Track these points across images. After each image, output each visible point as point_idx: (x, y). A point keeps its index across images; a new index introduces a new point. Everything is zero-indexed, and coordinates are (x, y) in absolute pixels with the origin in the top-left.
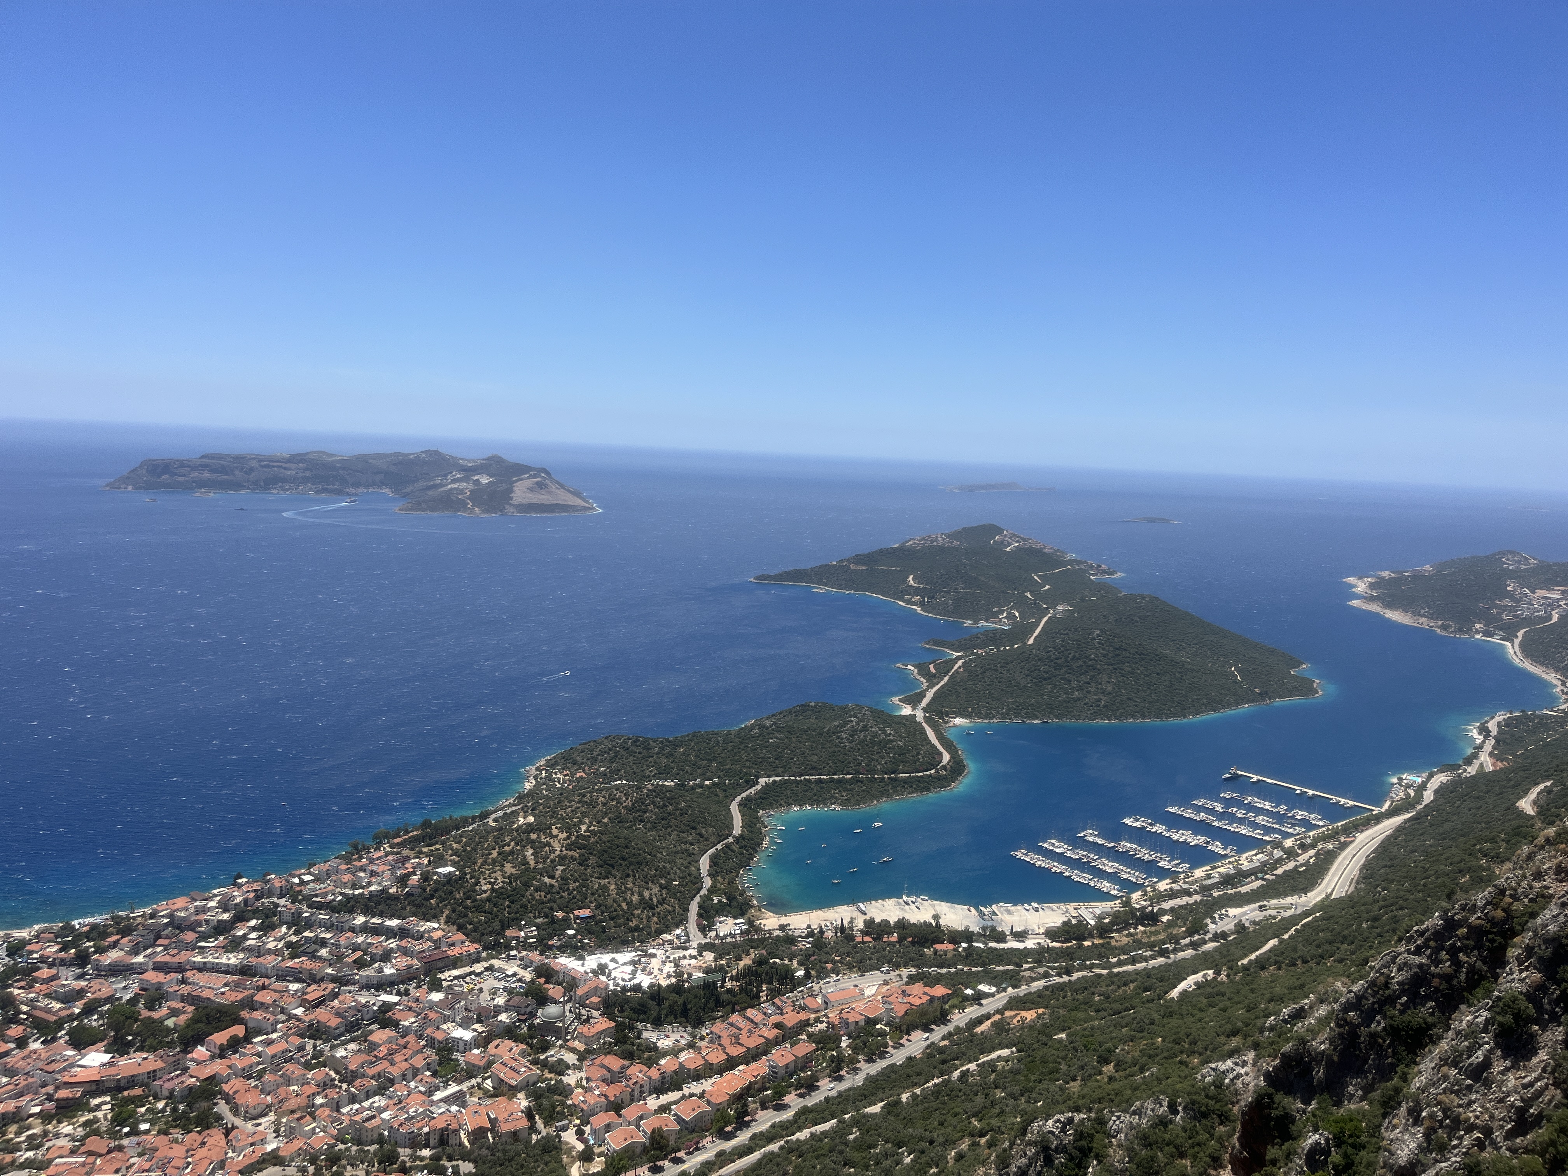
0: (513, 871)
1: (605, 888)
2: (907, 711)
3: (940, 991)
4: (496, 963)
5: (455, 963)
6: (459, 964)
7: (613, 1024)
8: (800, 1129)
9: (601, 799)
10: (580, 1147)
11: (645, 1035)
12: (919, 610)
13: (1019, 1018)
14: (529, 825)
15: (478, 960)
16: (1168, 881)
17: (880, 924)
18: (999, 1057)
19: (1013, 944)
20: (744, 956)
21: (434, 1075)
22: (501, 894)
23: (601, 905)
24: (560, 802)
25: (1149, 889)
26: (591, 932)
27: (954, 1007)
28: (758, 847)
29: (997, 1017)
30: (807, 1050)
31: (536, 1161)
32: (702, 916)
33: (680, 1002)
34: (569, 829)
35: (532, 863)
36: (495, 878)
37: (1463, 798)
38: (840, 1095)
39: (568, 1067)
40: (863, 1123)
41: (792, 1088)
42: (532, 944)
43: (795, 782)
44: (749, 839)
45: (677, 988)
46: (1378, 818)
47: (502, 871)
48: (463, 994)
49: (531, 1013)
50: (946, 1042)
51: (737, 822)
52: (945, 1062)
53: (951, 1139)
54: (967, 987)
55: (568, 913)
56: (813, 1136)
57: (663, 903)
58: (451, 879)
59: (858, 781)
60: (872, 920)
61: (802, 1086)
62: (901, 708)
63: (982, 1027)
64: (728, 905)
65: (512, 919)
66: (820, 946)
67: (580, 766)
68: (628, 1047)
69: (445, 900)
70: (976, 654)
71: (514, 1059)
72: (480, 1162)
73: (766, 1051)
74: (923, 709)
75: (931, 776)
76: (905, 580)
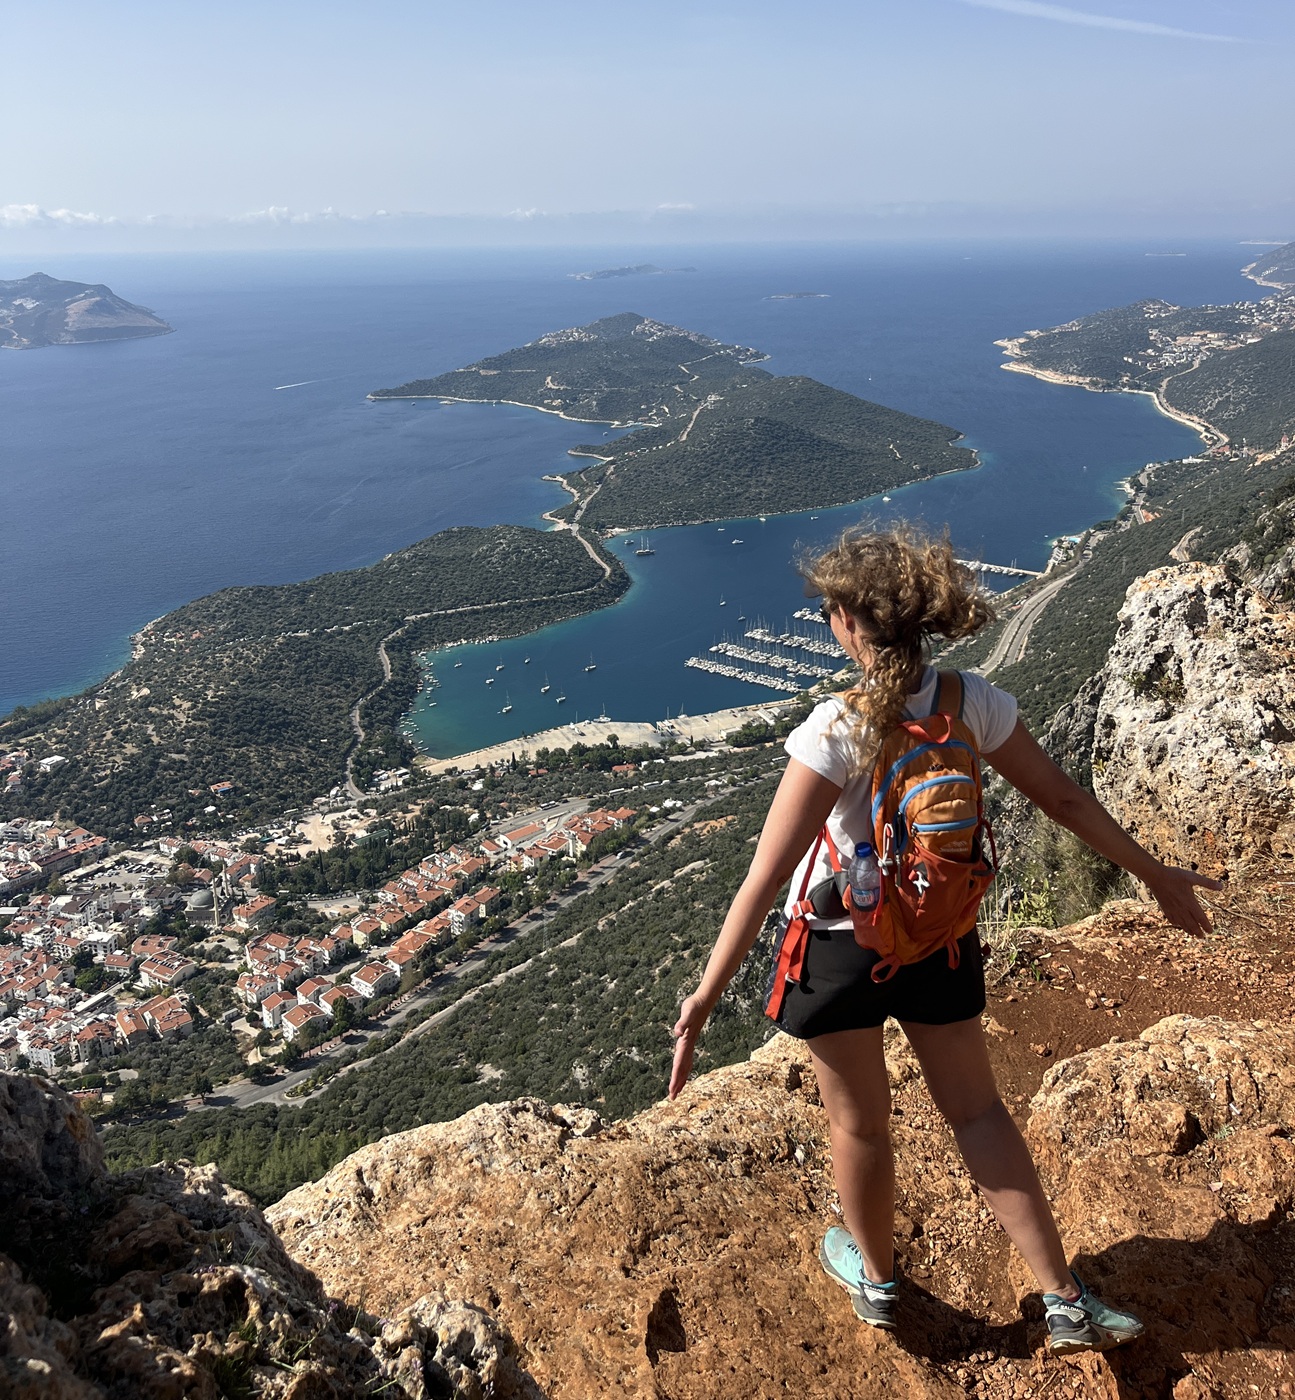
0: (135, 751)
1: (245, 757)
2: (561, 525)
3: (625, 812)
4: (128, 854)
5: (79, 860)
6: (83, 862)
7: (272, 900)
8: (494, 974)
9: (226, 660)
10: (255, 1033)
11: (311, 905)
12: (562, 415)
13: (708, 828)
14: (145, 697)
15: (105, 855)
16: (844, 671)
17: (554, 754)
18: (693, 870)
19: (701, 755)
20: (410, 807)
21: (73, 985)
22: (123, 778)
23: (242, 775)
24: (178, 668)
25: (825, 681)
26: (234, 806)
27: (641, 827)
28: (412, 691)
29: (687, 830)
30: (492, 895)
31: (207, 1055)
32: (358, 772)
33: (347, 865)
34: (193, 697)
35: (156, 740)
36: (114, 762)
37: (1119, 553)
38: (532, 934)
39: (229, 953)
40: (561, 958)
41: (481, 936)
42: (167, 828)
43: (446, 616)
44: (402, 684)
45: (340, 852)
46: (1042, 583)
47: (120, 753)
48: (94, 894)
49: (177, 902)
50: (637, 864)
51: (387, 667)
52: (638, 884)
53: (654, 958)
54: (652, 805)
55: (204, 789)
56: (509, 979)
57: (313, 764)
58: (60, 770)
59: (515, 607)
60: (546, 751)
61: (492, 932)
62: (553, 523)
63: (673, 843)
64: (386, 756)
65: (141, 805)
66: (492, 785)
67: (196, 626)
68: (294, 921)
69: (57, 793)
70: (628, 457)
71: (165, 954)
72: (143, 1067)
73: (447, 903)
74: (578, 522)
75: (593, 593)
76: (542, 383)
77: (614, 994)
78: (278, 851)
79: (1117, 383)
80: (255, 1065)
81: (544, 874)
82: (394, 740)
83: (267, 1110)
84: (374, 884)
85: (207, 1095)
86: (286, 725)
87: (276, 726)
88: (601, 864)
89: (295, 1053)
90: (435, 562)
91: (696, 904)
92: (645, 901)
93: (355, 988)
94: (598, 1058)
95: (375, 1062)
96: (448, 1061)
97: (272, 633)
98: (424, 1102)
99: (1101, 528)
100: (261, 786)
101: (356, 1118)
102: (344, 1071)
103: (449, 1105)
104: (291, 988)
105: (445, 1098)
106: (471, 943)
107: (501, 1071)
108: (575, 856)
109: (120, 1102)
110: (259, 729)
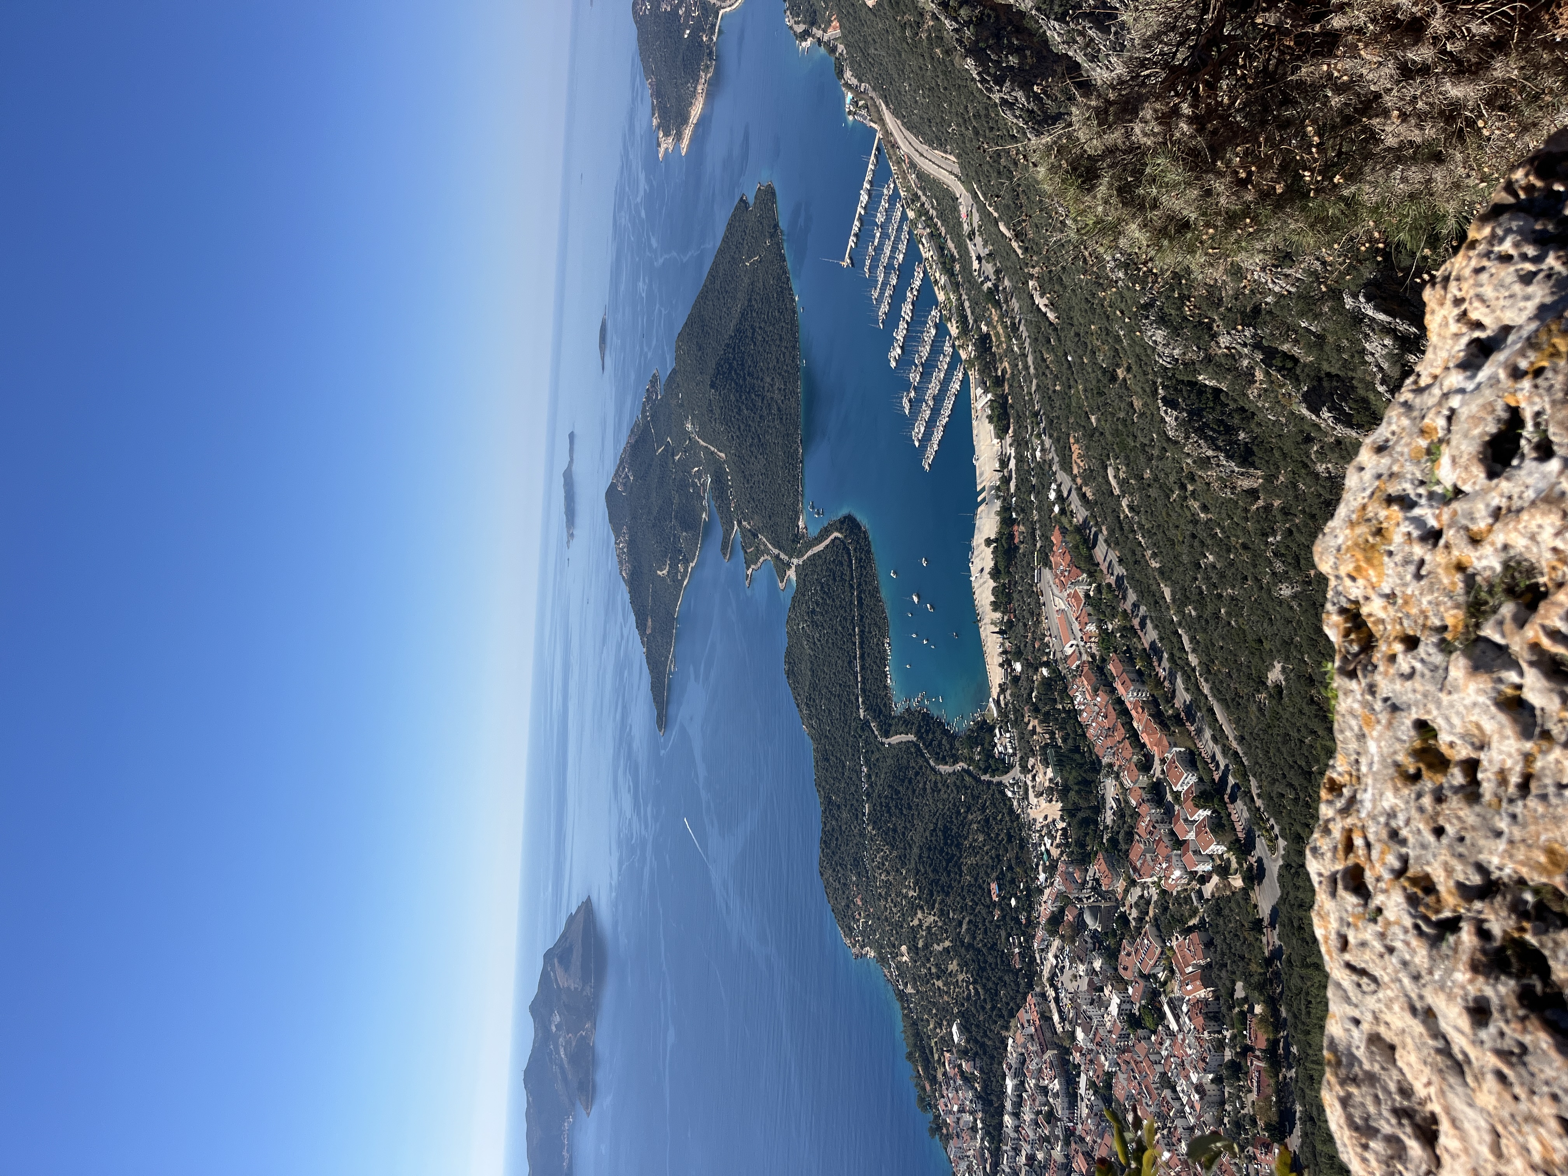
0: (955, 962)
1: (970, 868)
2: (792, 574)
3: (1056, 537)
4: (1045, 976)
5: (1046, 1018)
6: (1047, 1014)
7: (1100, 856)
8: (1189, 664)
9: (883, 877)
10: (1215, 879)
11: (1109, 822)
12: (692, 565)
13: (1079, 461)
14: (909, 950)
15: (1043, 995)
16: (949, 325)
17: (996, 597)
18: (1115, 477)
19: (1012, 464)
20: (1030, 727)
21: (1154, 1032)
22: (978, 975)
23: (986, 872)
24: (886, 919)
25: (957, 343)
26: (1012, 881)
27: (1071, 522)
28: (927, 717)
29: (1079, 481)
30: (1117, 661)
31: (1230, 921)
32: (994, 771)
33: (1076, 788)
34: (914, 908)
35: (947, 944)
36: (963, 981)
37: (865, 55)
38: (1156, 627)
39: (1142, 897)
40: (1181, 602)
41: (1153, 673)
42: (1026, 941)
43: (863, 682)
44: (920, 726)
45: (1064, 793)
46: (887, 133)
47: (956, 975)
48: (1077, 1008)
49: (1091, 938)
50: (1104, 528)
51: (903, 738)
52: (1122, 529)
53: (1190, 518)
54: (1053, 511)
55: (995, 906)
56: (1194, 651)
57: (983, 809)
58: (965, 1027)
59: (861, 620)
60: (993, 603)
61: (1151, 664)
62: (789, 580)
63: (1089, 495)
64: (982, 745)
65: (1002, 962)
66: (1018, 654)
67: (850, 903)
68: (1121, 837)
69: (985, 1032)
70: (735, 507)
71: (1137, 950)
72: (1234, 977)
73: (1120, 702)
74: (790, 558)
75: (855, 550)
76: (663, 579)
77: (1218, 556)
78: (1058, 846)
79: (708, 47)
80: (1243, 881)
81: (1104, 613)
82: (969, 737)
83: (1285, 873)
84: (1095, 766)
85: (1265, 923)
86: (946, 830)
87: (946, 838)
88: (1101, 561)
89: (1237, 845)
90: (814, 687)
91: (1146, 476)
92: (1139, 523)
93: (1186, 788)
94: (1274, 574)
95: (1254, 776)
96: (1260, 710)
97: (862, 835)
98: (1294, 734)
99: (840, 73)
100: (998, 856)
101: (1302, 795)
102: (1259, 803)
103: (1300, 711)
104: (1179, 843)
105: (1293, 714)
106: (1159, 683)
107: (1275, 663)
108: (1090, 584)
109: (1262, 998)
110: (947, 854)
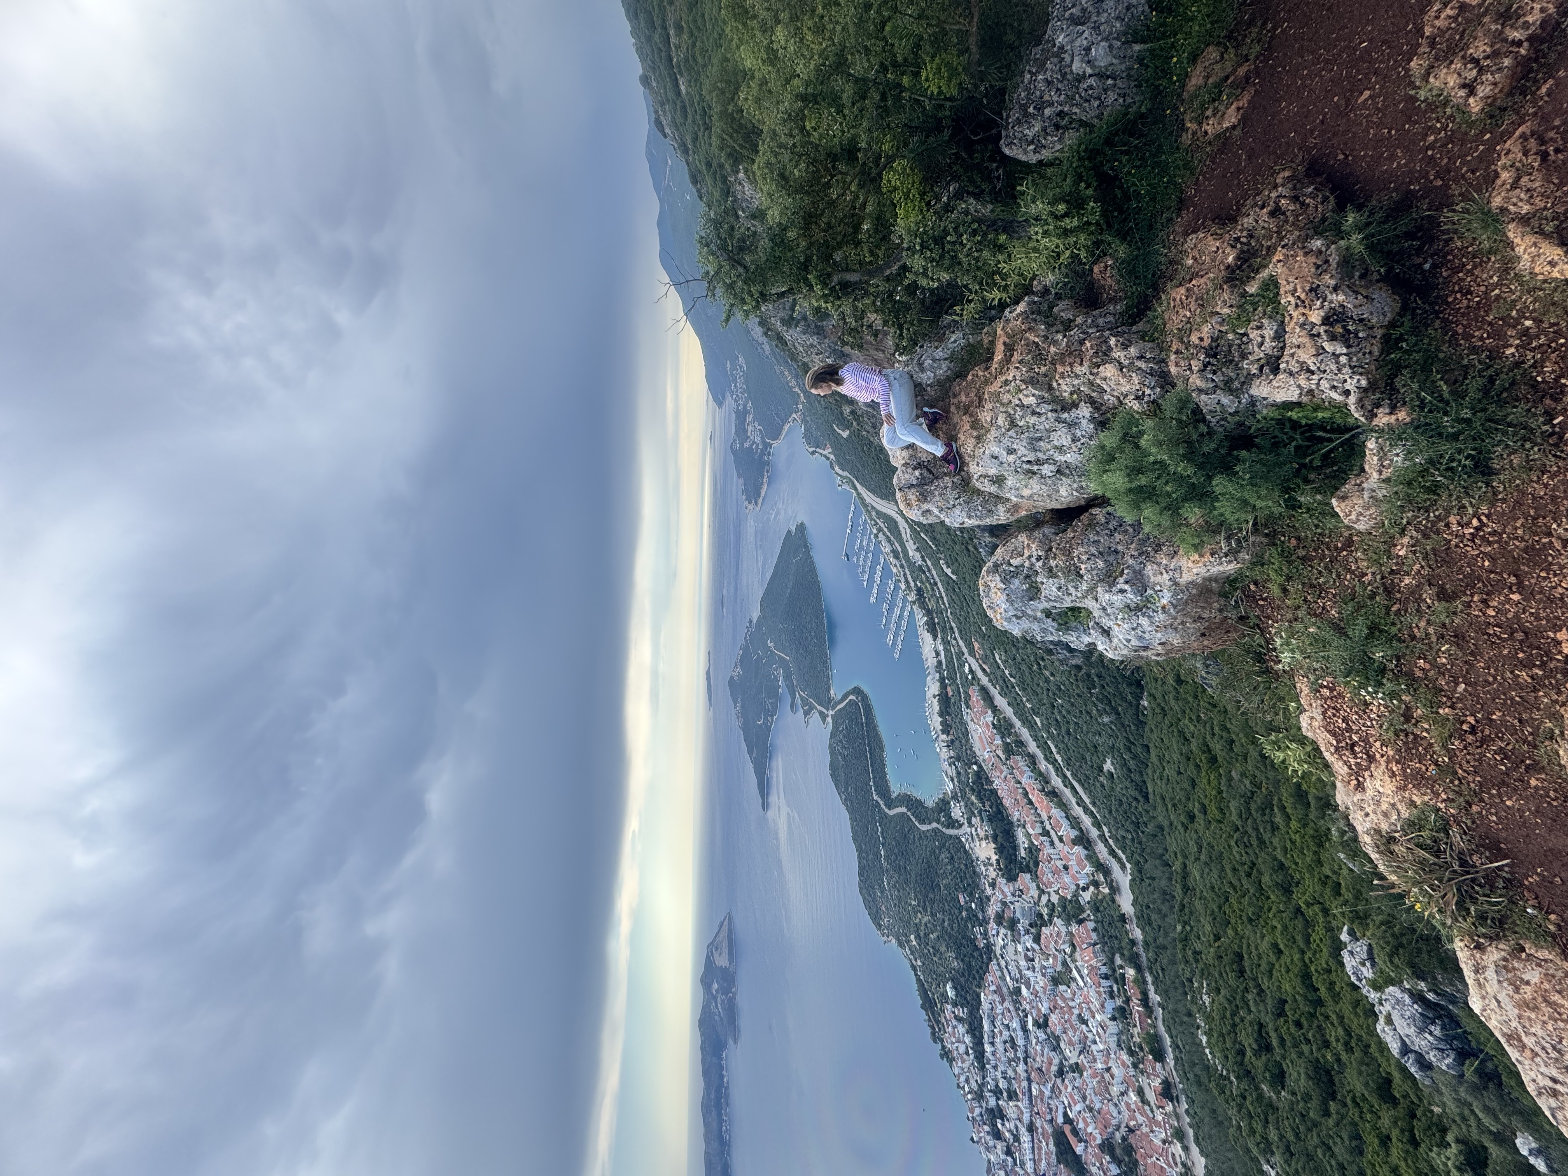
0: (944, 945)
1: (945, 886)
2: (829, 720)
3: (972, 692)
4: (998, 952)
5: (1002, 979)
6: (1003, 977)
7: (1021, 875)
8: (1056, 761)
9: (896, 893)
10: (1092, 888)
11: (1022, 854)
12: (776, 717)
13: (979, 651)
14: (916, 938)
15: (999, 965)
17: (942, 726)
18: (1000, 659)
19: (942, 653)
20: (970, 800)
21: (1069, 987)
22: (958, 953)
23: (955, 888)
25: (905, 593)
26: (971, 893)
27: (979, 684)
28: (911, 798)
29: (980, 662)
31: (1105, 915)
32: (953, 827)
33: (1001, 835)
34: (915, 912)
35: (937, 934)
36: (949, 957)
37: (845, 460)
38: (1034, 741)
39: (1049, 900)
40: (1047, 726)
41: (1037, 767)
42: (984, 930)
43: (874, 778)
44: (908, 803)
45: (995, 839)
46: (859, 494)
47: (945, 953)
48: (1020, 972)
49: (1023, 926)
50: (998, 687)
51: (899, 810)
52: (1008, 687)
53: (1045, 680)
54: (968, 678)
55: (963, 908)
56: (1058, 753)
57: (949, 850)
58: (954, 987)
59: (869, 743)
61: (1034, 761)
62: (828, 724)
63: (987, 669)
64: (944, 812)
65: (972, 944)
66: (958, 758)
67: (878, 910)
68: (1031, 863)
69: (966, 989)
70: (796, 685)
71: (1051, 934)
72: (1114, 951)
73: (1019, 783)
74: (827, 711)
75: (862, 705)
76: (760, 726)
77: (1064, 700)
78: (995, 870)
80: (1109, 890)
81: (1003, 733)
82: (937, 808)
83: (1133, 886)
84: (1010, 821)
85: (1127, 916)
86: (929, 864)
87: (929, 869)
88: (998, 705)
89: (1102, 867)
90: (846, 782)
91: (1017, 658)
92: (1017, 683)
93: (1065, 833)
95: (1105, 825)
96: (1102, 786)
97: (881, 868)
99: (833, 468)
100: (961, 877)
102: (1111, 842)
103: (1126, 787)
104: (1067, 867)
105: (1122, 789)
106: (1041, 772)
107: (1107, 759)
108: (994, 718)
110: (931, 878)
